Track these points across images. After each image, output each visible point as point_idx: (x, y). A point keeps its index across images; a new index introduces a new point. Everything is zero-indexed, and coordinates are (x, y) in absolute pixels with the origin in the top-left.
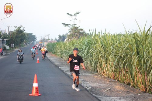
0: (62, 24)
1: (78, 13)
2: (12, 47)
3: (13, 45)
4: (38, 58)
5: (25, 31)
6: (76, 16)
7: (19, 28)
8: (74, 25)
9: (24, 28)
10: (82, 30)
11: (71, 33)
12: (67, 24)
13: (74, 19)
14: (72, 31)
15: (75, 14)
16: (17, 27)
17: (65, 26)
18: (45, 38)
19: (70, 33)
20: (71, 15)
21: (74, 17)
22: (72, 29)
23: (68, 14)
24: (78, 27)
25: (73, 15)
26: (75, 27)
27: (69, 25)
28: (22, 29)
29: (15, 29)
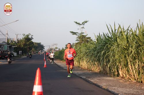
0: (70, 32)
1: (86, 22)
2: (20, 54)
3: (21, 52)
4: (45, 62)
5: (33, 39)
6: (84, 24)
7: (28, 36)
8: (82, 33)
9: (32, 36)
10: (89, 38)
11: (79, 41)
12: (75, 32)
13: (82, 28)
14: (79, 39)
15: (83, 23)
16: (25, 35)
17: (73, 34)
18: (53, 48)
19: (77, 41)
20: (79, 24)
21: (82, 26)
22: (80, 38)
23: (76, 23)
24: (86, 36)
25: (81, 24)
26: (83, 35)
27: (77, 33)
28: (30, 37)
29: (24, 37)
